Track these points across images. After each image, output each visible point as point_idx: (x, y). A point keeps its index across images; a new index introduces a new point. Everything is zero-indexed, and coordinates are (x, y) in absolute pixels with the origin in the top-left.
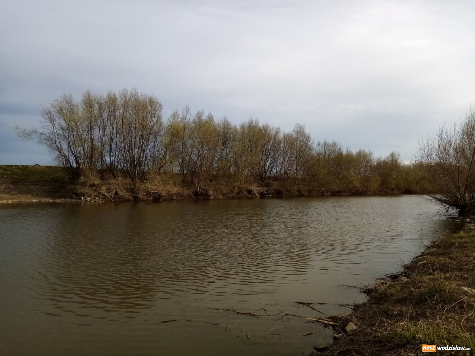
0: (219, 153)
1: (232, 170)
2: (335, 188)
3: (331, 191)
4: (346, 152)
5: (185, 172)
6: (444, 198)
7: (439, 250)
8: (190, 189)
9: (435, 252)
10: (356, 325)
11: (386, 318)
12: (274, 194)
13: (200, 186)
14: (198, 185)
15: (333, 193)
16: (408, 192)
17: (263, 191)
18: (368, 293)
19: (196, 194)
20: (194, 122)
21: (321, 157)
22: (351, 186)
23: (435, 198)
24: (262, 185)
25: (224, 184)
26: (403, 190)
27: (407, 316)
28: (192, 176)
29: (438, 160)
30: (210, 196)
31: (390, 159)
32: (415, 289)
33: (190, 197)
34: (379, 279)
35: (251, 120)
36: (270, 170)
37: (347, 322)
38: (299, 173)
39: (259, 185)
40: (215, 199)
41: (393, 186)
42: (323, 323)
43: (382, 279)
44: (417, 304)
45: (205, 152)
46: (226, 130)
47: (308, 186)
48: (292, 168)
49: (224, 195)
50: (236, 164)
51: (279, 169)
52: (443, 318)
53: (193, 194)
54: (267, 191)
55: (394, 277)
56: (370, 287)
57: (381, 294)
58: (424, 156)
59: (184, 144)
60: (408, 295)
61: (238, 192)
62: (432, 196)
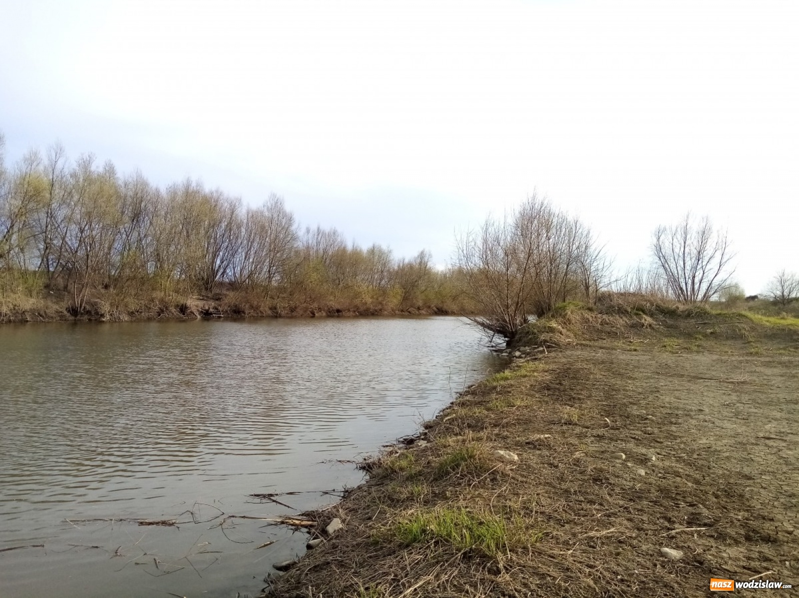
0: (124, 236)
1: (151, 268)
2: (335, 305)
3: (326, 308)
4: (352, 247)
5: (51, 269)
6: (488, 322)
7: (474, 398)
8: (62, 301)
9: (469, 401)
10: (343, 521)
11: (389, 506)
12: (228, 314)
13: (84, 296)
14: (78, 295)
15: (329, 312)
16: (441, 312)
17: (209, 308)
18: (367, 470)
19: (74, 311)
20: (74, 175)
21: (311, 253)
22: (357, 302)
23: (476, 321)
24: (208, 297)
25: (133, 293)
26: (435, 309)
27: (420, 499)
28: (67, 277)
29: (481, 264)
30: (102, 315)
31: (418, 261)
32: (436, 458)
33: (62, 317)
34: (387, 446)
35: (188, 180)
36: (221, 270)
37: (329, 519)
38: (274, 279)
39: (201, 298)
40: (112, 322)
41: (420, 303)
42: (292, 525)
43: (391, 446)
44: (435, 480)
45: (94, 233)
46: (139, 195)
47: (289, 301)
48: (261, 269)
49: (131, 314)
50: (158, 258)
51: (239, 269)
52: (469, 497)
53: (69, 311)
54: (216, 308)
55: (409, 442)
56: (371, 460)
57: (386, 469)
58: (463, 258)
59: (51, 215)
60: (424, 467)
61: (160, 308)
62: (472, 318)
